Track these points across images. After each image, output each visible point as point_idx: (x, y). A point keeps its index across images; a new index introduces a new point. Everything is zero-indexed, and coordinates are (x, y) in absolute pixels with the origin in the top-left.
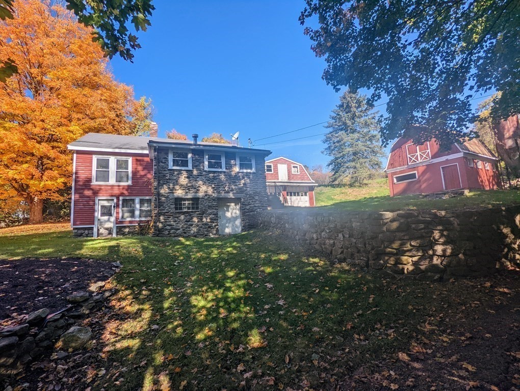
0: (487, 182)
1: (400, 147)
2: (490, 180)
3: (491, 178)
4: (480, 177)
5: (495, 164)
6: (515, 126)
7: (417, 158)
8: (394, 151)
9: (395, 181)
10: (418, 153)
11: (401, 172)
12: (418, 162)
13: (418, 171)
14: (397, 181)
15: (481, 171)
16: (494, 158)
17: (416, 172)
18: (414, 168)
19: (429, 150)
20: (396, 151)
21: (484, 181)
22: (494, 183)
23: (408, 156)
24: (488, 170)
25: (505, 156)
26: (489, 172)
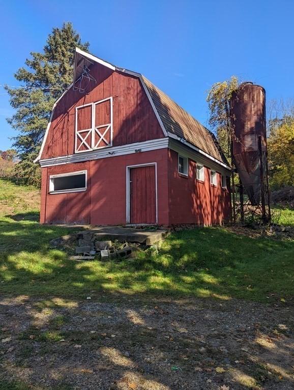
0: (209, 208)
1: (66, 112)
2: (215, 205)
3: (217, 199)
4: (198, 197)
5: (226, 176)
6: (259, 113)
7: (89, 140)
8: (56, 118)
9: (52, 187)
10: (93, 129)
11: (63, 168)
12: (90, 150)
13: (89, 171)
14: (56, 189)
15: (201, 185)
16: (225, 166)
17: (85, 172)
18: (82, 164)
19: (111, 125)
20: (59, 119)
21: (204, 205)
22: (220, 209)
23: (77, 132)
24: (214, 186)
25: (242, 166)
26: (216, 189)
